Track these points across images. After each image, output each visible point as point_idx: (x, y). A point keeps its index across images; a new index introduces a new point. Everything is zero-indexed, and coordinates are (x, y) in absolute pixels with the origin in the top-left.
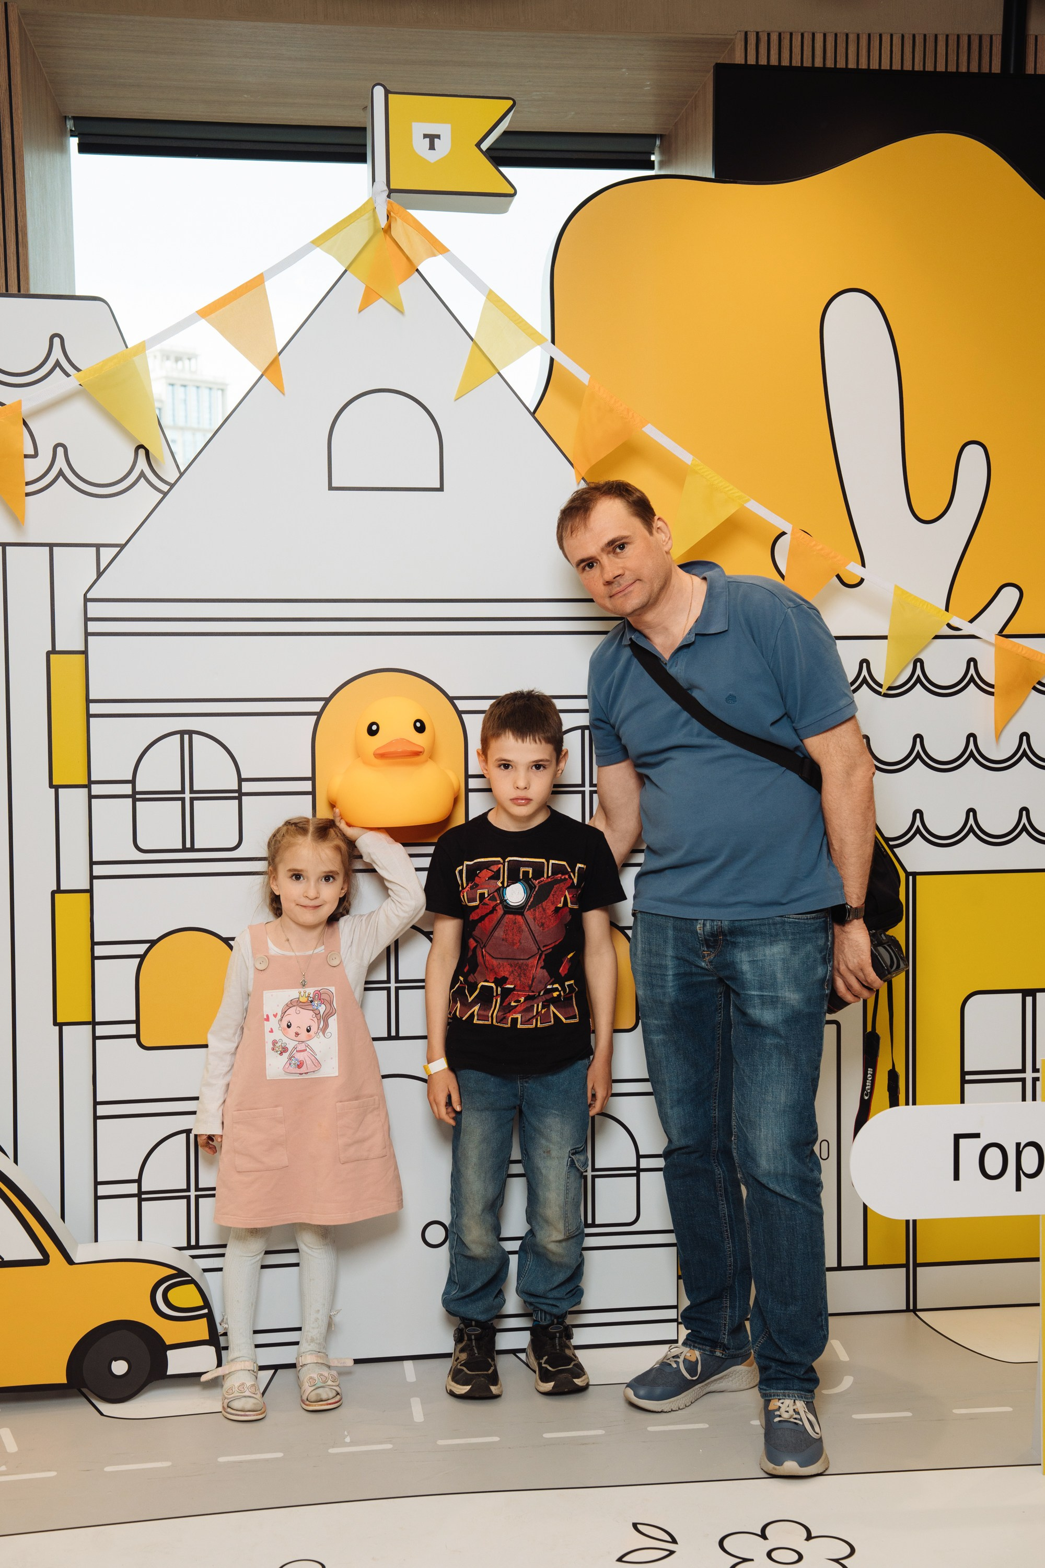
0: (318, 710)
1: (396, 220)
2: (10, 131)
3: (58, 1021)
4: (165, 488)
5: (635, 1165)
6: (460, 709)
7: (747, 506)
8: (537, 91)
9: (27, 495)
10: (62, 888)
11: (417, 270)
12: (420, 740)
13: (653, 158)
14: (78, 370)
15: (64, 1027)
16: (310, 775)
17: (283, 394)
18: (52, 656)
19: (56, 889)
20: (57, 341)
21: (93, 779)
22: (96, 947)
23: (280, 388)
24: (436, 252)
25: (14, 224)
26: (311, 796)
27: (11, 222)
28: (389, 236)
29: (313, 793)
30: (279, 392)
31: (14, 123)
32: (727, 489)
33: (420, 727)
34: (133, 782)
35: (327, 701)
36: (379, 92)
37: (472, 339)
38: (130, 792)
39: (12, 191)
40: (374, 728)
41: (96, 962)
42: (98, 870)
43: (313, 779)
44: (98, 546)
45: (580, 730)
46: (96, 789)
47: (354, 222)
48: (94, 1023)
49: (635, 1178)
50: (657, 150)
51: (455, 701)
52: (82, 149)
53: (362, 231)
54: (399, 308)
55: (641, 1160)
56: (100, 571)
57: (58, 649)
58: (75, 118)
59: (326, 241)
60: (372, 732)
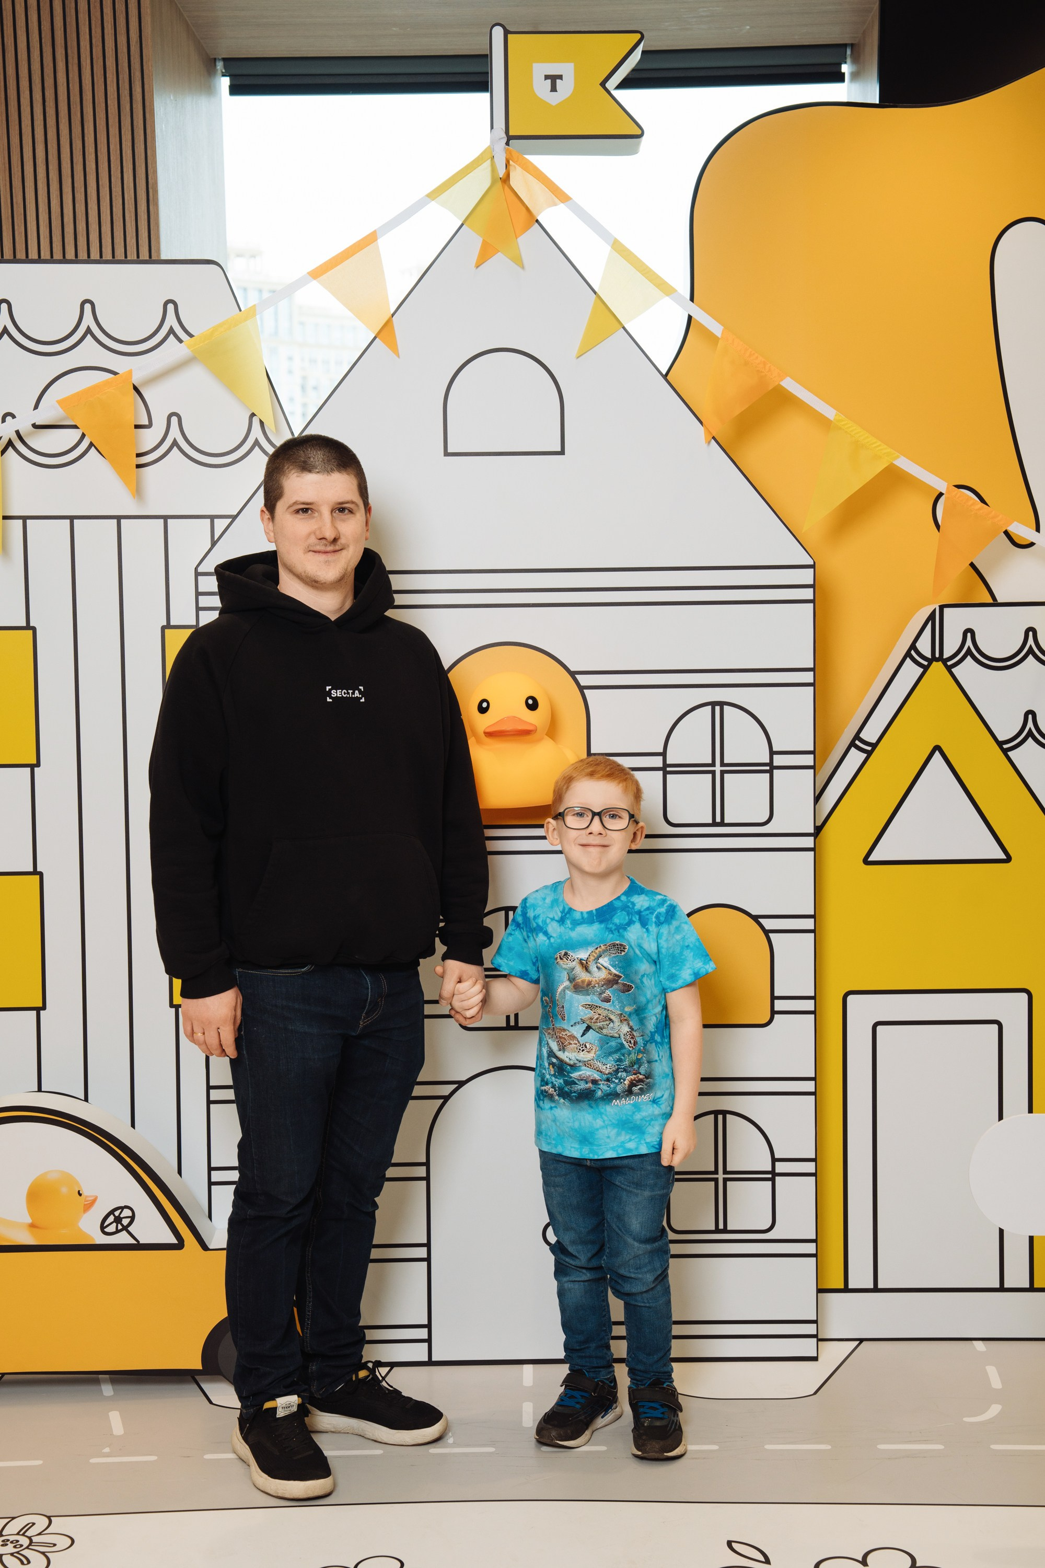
1: (515, 167)
2: (140, 85)
5: (770, 1169)
6: (582, 685)
7: (896, 464)
8: (703, 7)
9: (138, 466)
11: (537, 221)
12: (531, 718)
13: (845, 68)
14: (191, 336)
17: (399, 357)
18: (166, 631)
20: (171, 307)
23: (394, 349)
24: (557, 200)
25: (145, 182)
27: (141, 179)
28: (507, 186)
30: (394, 355)
31: (145, 76)
32: (874, 446)
33: (532, 705)
36: (498, 32)
37: (595, 292)
39: (143, 147)
40: (485, 705)
44: (212, 518)
45: (710, 707)
47: (472, 171)
49: (770, 1182)
50: (849, 60)
51: (576, 676)
52: (235, 90)
53: (481, 180)
54: (519, 261)
55: (777, 1163)
56: (214, 543)
57: (172, 623)
58: (224, 60)
59: (442, 194)
60: (483, 710)
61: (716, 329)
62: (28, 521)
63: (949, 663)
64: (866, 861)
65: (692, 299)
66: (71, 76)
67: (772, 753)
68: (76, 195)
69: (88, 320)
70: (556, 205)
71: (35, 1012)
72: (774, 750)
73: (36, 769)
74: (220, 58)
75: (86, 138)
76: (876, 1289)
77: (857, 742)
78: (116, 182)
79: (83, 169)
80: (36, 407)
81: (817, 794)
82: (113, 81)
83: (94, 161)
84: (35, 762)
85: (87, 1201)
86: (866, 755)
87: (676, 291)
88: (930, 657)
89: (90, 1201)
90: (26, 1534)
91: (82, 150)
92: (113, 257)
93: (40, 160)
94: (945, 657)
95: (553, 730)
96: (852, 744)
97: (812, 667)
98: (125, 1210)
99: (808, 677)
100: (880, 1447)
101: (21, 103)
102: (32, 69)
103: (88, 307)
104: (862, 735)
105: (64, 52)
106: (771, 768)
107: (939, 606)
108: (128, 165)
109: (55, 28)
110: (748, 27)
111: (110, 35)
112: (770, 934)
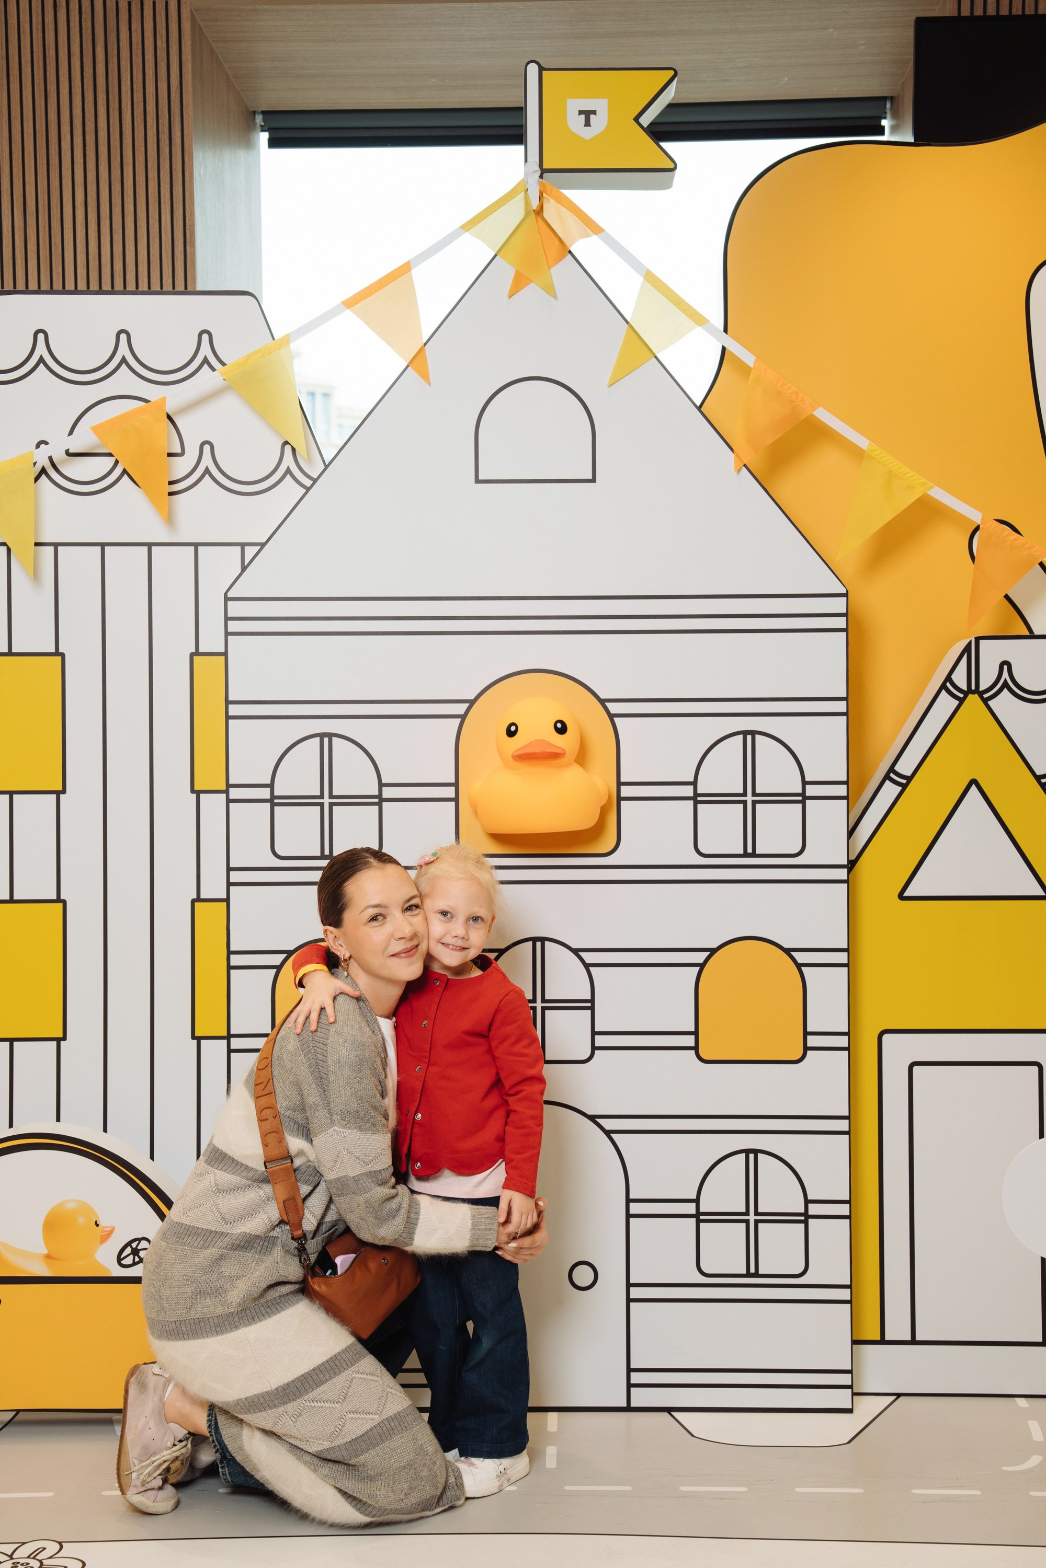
0: (462, 712)
1: (549, 200)
2: (180, 129)
3: (197, 1034)
4: (308, 483)
5: (802, 1211)
6: (612, 712)
7: (929, 494)
9: (171, 494)
10: (202, 897)
11: (570, 252)
12: (560, 742)
13: (884, 123)
14: (223, 364)
15: (202, 1041)
16: (453, 781)
17: (430, 385)
18: (194, 657)
19: (195, 897)
21: (231, 782)
22: (232, 956)
23: (426, 377)
24: (589, 232)
25: (183, 221)
26: (453, 803)
27: (179, 221)
28: (541, 218)
29: (456, 800)
30: (426, 384)
31: (184, 120)
32: (908, 476)
33: (561, 729)
34: (271, 786)
35: (472, 703)
36: (533, 70)
37: (627, 322)
38: (268, 797)
39: (181, 189)
40: (513, 728)
41: (232, 971)
42: (235, 877)
43: (456, 785)
44: (243, 545)
45: (741, 736)
46: (234, 793)
47: (505, 204)
48: (229, 1037)
49: (803, 1225)
50: (888, 115)
51: (606, 703)
52: (273, 143)
53: (515, 212)
54: (550, 290)
55: (810, 1205)
56: (244, 568)
57: (201, 650)
58: (264, 113)
59: (475, 226)
60: (511, 734)
61: (749, 359)
62: (59, 548)
63: (985, 696)
64: (901, 897)
65: (726, 330)
66: (111, 120)
67: (805, 783)
68: (114, 237)
69: (123, 350)
70: (588, 237)
71: (55, 1043)
72: (807, 780)
73: (61, 795)
74: (259, 112)
75: (125, 181)
76: (913, 1341)
77: (892, 775)
78: (154, 224)
79: (121, 211)
80: (71, 433)
81: (850, 828)
82: (152, 125)
83: (133, 203)
84: (61, 789)
85: (105, 1232)
86: (901, 788)
87: (708, 321)
88: (966, 690)
89: (107, 1231)
90: (36, 1558)
91: (120, 193)
92: (149, 288)
93: (79, 202)
94: (981, 689)
95: (582, 757)
96: (887, 777)
97: (845, 696)
98: (142, 1242)
99: (841, 706)
100: (915, 1491)
101: (62, 147)
102: (74, 114)
103: (123, 337)
104: (897, 768)
105: (105, 98)
106: (803, 798)
107: (975, 638)
108: (166, 207)
109: (97, 75)
110: (786, 79)
111: (151, 81)
112: (802, 968)
